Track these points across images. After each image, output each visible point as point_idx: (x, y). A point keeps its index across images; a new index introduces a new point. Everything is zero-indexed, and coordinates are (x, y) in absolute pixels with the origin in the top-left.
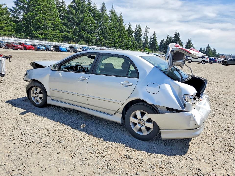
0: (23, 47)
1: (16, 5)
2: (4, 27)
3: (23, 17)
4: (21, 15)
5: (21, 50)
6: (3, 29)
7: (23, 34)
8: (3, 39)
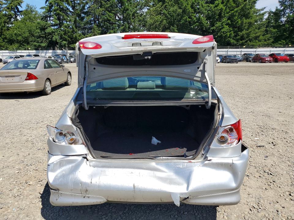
0: (272, 59)
1: (280, 5)
2: (259, 37)
3: (287, 19)
4: (285, 17)
5: (270, 62)
6: (257, 39)
7: (284, 41)
8: (256, 51)
